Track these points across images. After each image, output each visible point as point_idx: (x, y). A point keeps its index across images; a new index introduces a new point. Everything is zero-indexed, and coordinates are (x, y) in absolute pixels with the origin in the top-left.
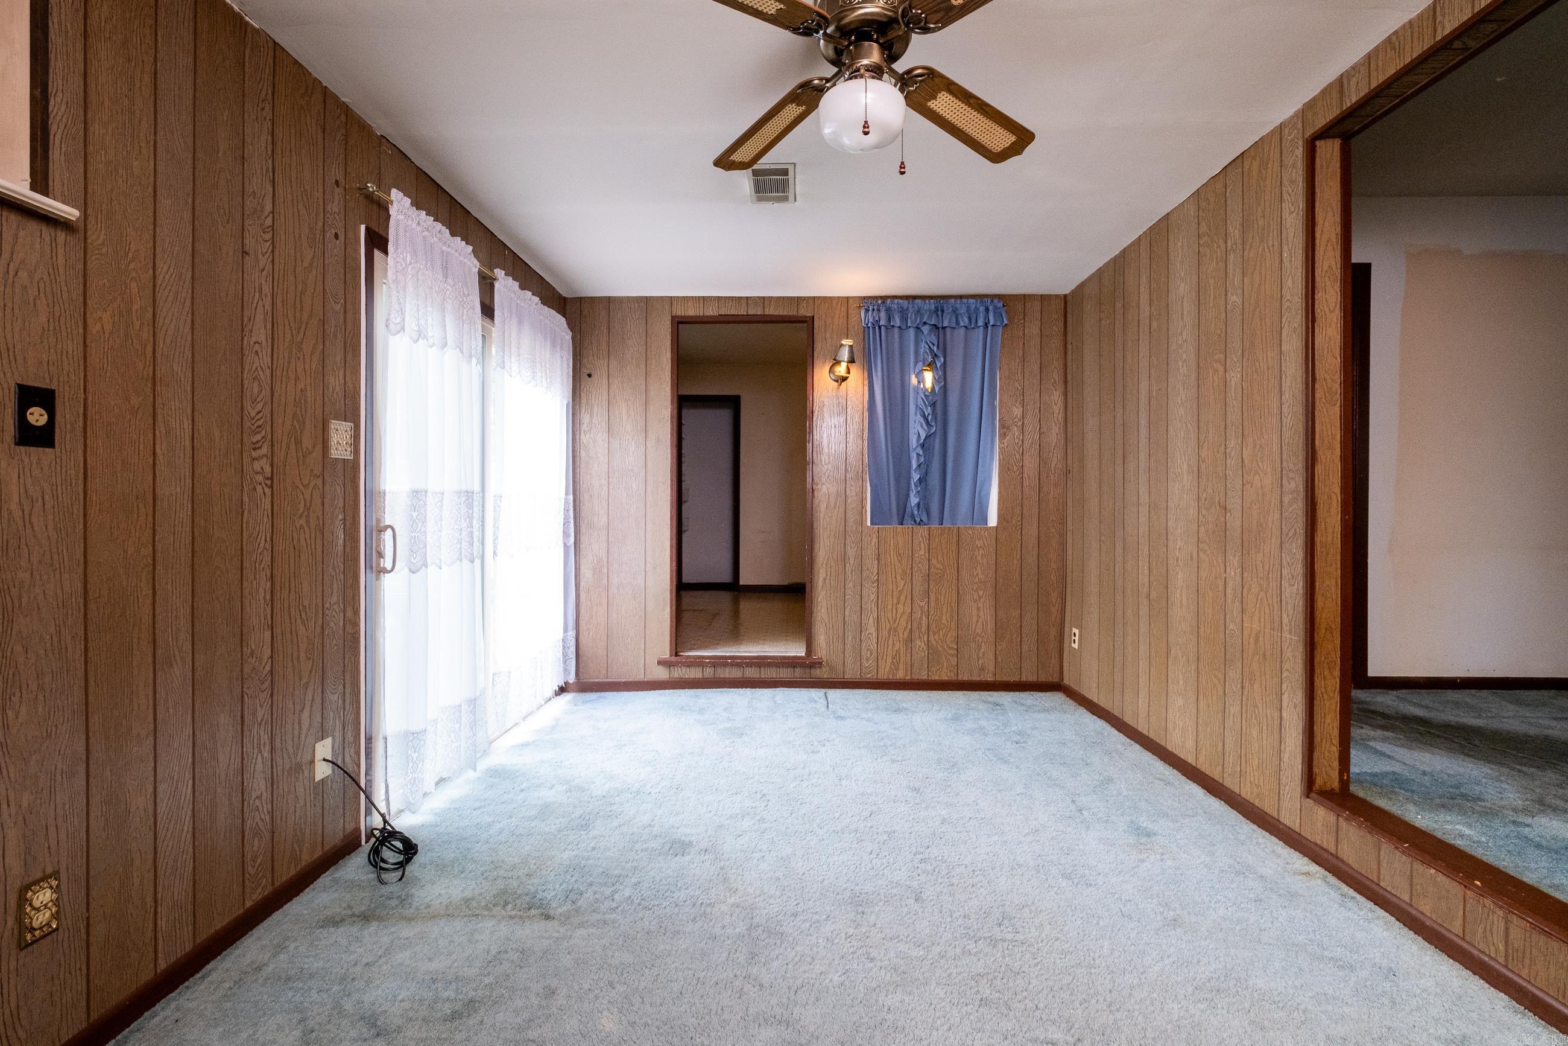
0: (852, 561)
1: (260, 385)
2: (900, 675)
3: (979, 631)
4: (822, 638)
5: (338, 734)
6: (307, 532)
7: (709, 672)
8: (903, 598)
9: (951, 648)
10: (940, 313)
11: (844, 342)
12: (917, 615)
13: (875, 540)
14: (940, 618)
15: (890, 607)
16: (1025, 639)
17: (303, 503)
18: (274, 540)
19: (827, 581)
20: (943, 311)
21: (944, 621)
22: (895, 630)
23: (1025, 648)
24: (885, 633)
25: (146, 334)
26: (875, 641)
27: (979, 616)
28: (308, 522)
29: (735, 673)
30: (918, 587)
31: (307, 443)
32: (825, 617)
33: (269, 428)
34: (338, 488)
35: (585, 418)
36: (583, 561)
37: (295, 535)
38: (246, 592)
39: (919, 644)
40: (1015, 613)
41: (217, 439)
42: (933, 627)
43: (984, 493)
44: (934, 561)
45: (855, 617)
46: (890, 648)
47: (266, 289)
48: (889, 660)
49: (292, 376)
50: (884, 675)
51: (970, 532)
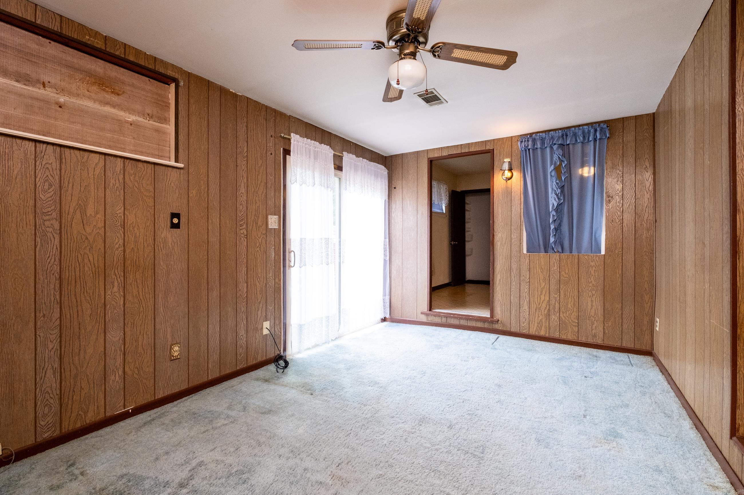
0: (514, 271)
1: (242, 206)
2: (542, 333)
3: (593, 314)
4: (499, 309)
5: (272, 321)
6: (260, 252)
7: (444, 320)
8: (544, 292)
9: (575, 322)
10: (565, 137)
11: (505, 160)
12: (553, 302)
13: (527, 261)
14: (567, 304)
15: (536, 296)
16: (625, 321)
17: (258, 243)
18: (248, 255)
19: (501, 280)
20: (567, 135)
21: (569, 306)
22: (540, 309)
23: (625, 326)
24: (533, 310)
25: (206, 195)
26: (528, 313)
27: (592, 305)
28: (260, 249)
29: (456, 322)
30: (553, 287)
31: (260, 223)
32: (500, 299)
33: (246, 220)
34: (272, 238)
35: (393, 206)
36: (393, 267)
37: (255, 254)
38: (238, 271)
39: (554, 318)
40: (619, 306)
41: (228, 224)
42: (562, 309)
43: (597, 236)
44: (563, 273)
45: (517, 300)
46: (537, 318)
47: (245, 176)
48: (536, 325)
49: (254, 202)
50: (533, 331)
51: (586, 257)
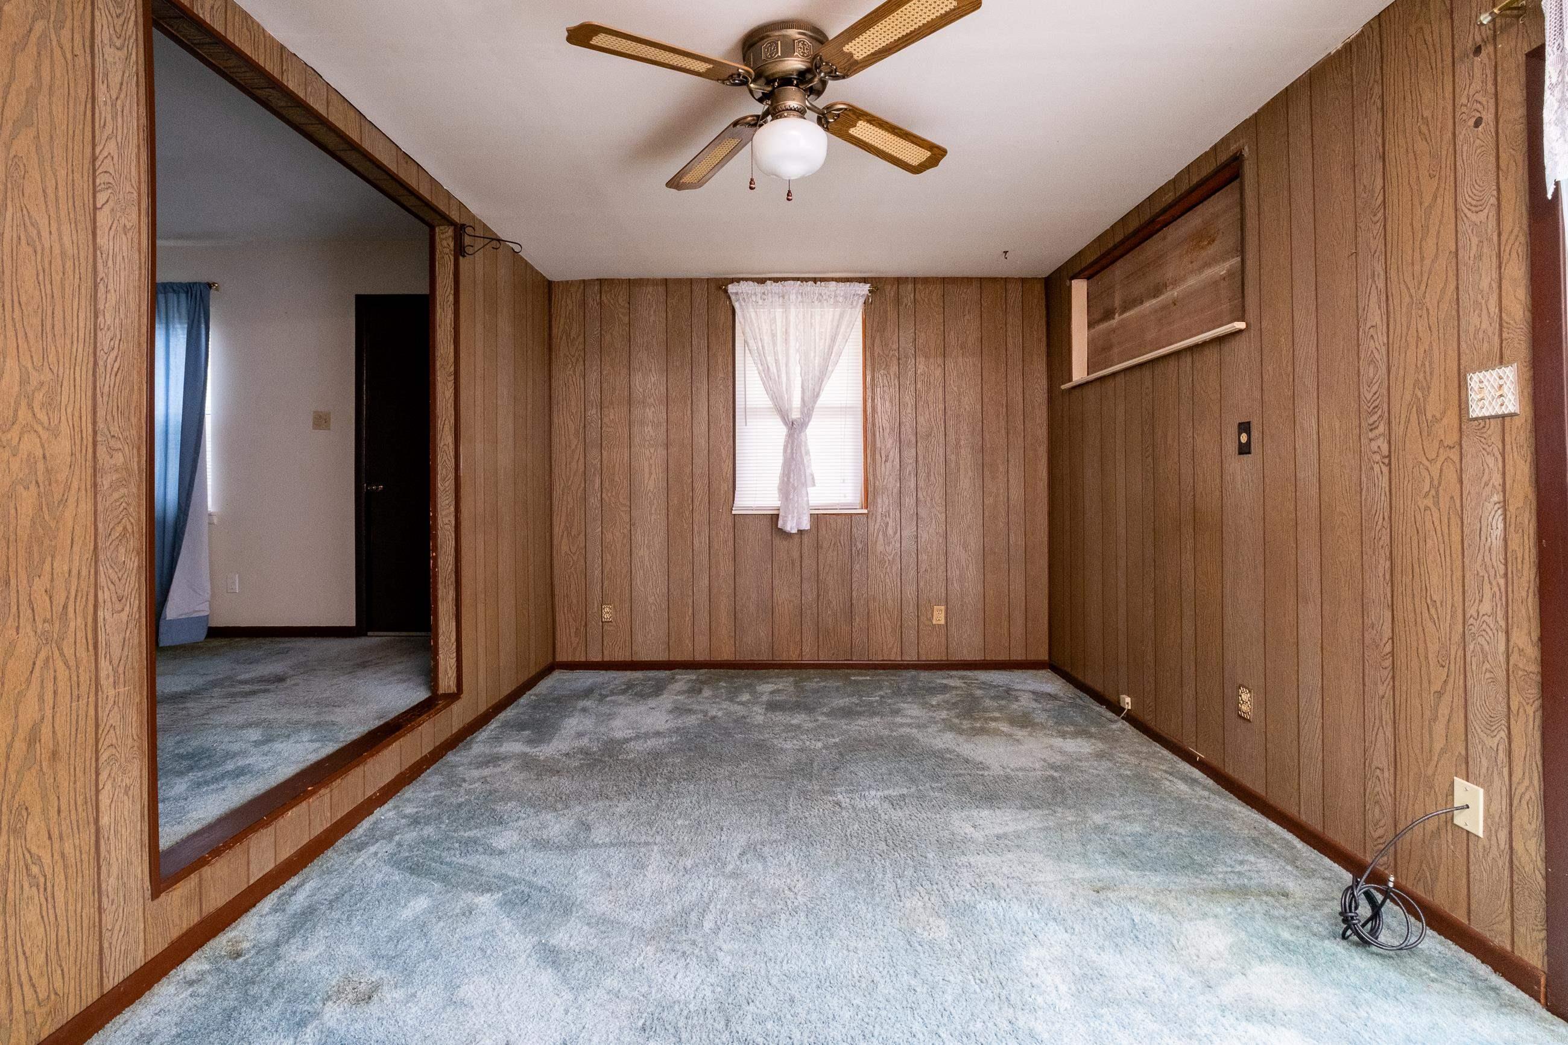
1: (1375, 366)
6: (1436, 515)
17: (1427, 481)
18: (1393, 520)
28: (1437, 503)
31: (1433, 408)
33: (1385, 406)
34: (1490, 460)
37: (1418, 518)
38: (1366, 567)
41: (1337, 430)
49: (1412, 341)
